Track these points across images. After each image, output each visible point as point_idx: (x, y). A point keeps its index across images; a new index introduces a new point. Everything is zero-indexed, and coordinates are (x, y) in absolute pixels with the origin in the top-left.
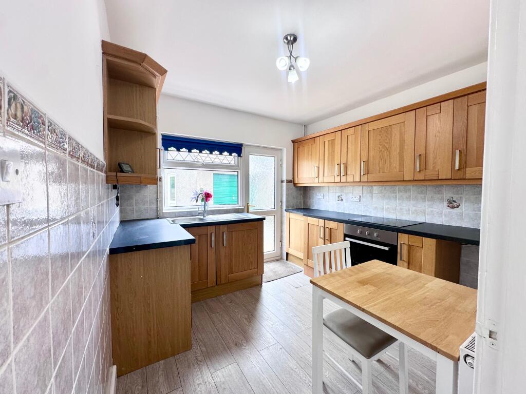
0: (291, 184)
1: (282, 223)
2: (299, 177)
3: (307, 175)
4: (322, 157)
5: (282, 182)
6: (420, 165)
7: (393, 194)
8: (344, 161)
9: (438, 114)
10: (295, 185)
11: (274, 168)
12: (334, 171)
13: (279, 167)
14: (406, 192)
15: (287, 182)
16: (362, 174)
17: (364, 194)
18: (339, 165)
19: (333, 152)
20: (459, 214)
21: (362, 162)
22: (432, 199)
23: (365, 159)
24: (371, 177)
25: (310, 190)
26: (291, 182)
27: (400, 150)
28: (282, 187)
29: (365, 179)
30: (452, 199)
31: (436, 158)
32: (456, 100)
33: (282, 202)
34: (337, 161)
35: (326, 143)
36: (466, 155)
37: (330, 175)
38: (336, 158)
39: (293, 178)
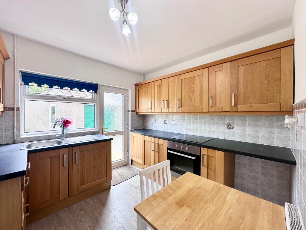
0: (135, 113)
1: (128, 139)
2: (140, 108)
3: (145, 107)
4: (153, 96)
5: (128, 111)
6: (212, 103)
7: (196, 120)
8: (167, 99)
9: (221, 71)
10: (137, 113)
11: (123, 102)
12: (161, 105)
13: (126, 101)
14: (204, 119)
15: (131, 112)
16: (178, 107)
17: (179, 120)
18: (164, 101)
19: (160, 92)
20: (233, 133)
21: (178, 100)
22: (218, 124)
23: (180, 98)
24: (183, 109)
25: (147, 116)
26: (135, 111)
27: (200, 93)
28: (128, 115)
29: (179, 110)
30: (229, 123)
31: (221, 98)
32: (231, 62)
33: (128, 125)
34: (163, 99)
35: (156, 87)
36: (238, 97)
37: (159, 108)
38: (162, 97)
39: (136, 109)
